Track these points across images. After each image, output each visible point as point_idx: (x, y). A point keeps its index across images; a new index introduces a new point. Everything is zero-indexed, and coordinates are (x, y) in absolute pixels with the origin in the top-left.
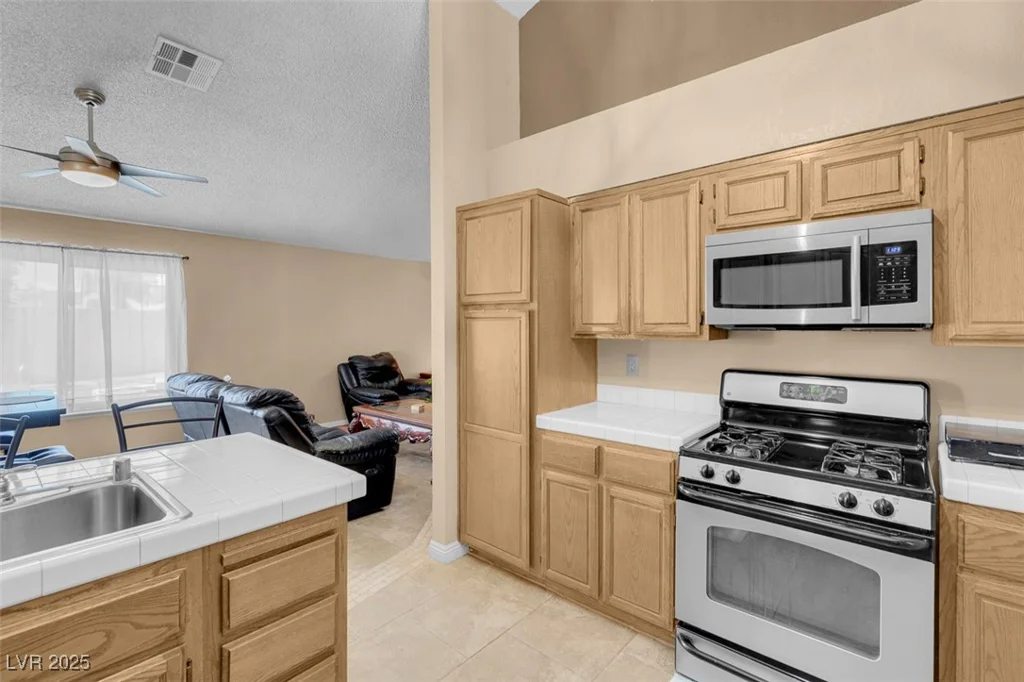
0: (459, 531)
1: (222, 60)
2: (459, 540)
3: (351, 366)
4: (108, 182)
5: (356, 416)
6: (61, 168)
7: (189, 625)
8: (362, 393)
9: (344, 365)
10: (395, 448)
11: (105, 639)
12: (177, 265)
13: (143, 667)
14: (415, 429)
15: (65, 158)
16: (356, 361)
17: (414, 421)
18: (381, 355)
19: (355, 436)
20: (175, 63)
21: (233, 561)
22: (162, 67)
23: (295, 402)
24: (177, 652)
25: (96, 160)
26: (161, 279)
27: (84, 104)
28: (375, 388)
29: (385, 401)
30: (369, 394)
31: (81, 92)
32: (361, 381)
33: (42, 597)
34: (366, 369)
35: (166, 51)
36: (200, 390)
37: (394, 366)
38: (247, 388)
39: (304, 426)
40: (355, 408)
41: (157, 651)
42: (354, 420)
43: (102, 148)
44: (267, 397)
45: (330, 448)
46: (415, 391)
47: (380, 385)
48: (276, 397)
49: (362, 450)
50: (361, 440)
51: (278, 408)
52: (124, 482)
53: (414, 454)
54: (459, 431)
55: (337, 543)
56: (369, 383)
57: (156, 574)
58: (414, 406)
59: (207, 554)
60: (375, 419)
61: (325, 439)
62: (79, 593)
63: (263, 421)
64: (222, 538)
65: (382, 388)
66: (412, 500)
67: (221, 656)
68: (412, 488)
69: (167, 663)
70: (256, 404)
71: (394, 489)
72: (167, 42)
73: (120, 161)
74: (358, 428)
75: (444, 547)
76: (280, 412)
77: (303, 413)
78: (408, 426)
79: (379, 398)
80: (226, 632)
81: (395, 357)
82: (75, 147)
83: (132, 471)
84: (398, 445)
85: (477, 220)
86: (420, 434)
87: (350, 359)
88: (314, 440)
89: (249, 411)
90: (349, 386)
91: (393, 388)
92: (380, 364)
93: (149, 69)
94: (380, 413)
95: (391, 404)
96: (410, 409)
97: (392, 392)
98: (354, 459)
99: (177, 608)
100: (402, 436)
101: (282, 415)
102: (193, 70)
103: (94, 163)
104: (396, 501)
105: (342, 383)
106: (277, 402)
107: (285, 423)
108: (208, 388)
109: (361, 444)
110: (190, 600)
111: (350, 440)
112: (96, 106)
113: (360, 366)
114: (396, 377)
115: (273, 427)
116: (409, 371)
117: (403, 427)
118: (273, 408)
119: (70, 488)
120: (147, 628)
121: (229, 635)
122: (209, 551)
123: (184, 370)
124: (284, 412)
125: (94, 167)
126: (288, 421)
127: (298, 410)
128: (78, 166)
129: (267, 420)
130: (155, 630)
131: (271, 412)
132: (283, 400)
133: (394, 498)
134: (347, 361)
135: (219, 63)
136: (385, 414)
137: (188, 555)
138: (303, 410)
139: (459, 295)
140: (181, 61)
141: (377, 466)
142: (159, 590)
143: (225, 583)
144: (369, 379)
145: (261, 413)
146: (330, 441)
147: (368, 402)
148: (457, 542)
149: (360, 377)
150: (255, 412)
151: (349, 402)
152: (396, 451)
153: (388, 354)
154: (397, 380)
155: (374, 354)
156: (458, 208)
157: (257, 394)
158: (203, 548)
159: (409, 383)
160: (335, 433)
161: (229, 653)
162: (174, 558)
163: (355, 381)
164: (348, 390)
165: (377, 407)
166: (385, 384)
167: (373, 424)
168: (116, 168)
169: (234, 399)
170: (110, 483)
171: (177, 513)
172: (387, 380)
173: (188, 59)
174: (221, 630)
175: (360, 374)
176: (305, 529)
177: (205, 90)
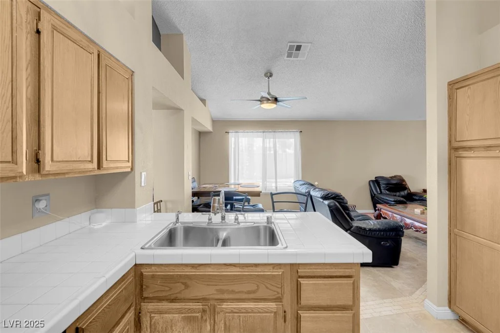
0: (450, 302)
1: (311, 43)
2: (450, 308)
3: (377, 182)
4: (273, 106)
5: (378, 210)
6: (261, 104)
7: (285, 295)
8: (383, 197)
9: (372, 181)
10: (401, 233)
11: (257, 288)
12: (298, 134)
13: (269, 305)
14: (417, 224)
15: (262, 100)
16: (379, 179)
17: (416, 219)
18: (395, 177)
19: (376, 222)
20: (294, 52)
21: (303, 274)
22: (290, 55)
23: (343, 199)
24: (280, 305)
25: (270, 98)
26: (292, 140)
27: (267, 79)
28: (391, 195)
29: (397, 204)
30: (387, 198)
31: (266, 75)
32: (383, 191)
33: (239, 264)
34: (385, 184)
35: (291, 48)
36: (303, 190)
37: (404, 183)
38: (322, 190)
39: (347, 212)
40: (378, 205)
41: (274, 300)
42: (377, 212)
43: (272, 94)
44: (330, 195)
45: (360, 226)
46: (419, 200)
47: (394, 194)
48: (333, 196)
49: (379, 230)
50: (379, 224)
51: (334, 201)
52: (270, 225)
53: (417, 238)
54: (450, 234)
55: (353, 283)
56: (388, 192)
57: (273, 268)
58: (417, 210)
59: (292, 267)
60: (390, 213)
61: (358, 220)
62: (250, 266)
63: (327, 206)
64: (298, 262)
65: (395, 196)
66: (414, 268)
67: (297, 315)
68: (413, 260)
69: (277, 308)
70: (325, 198)
71: (401, 257)
72: (291, 44)
73: (277, 97)
74: (379, 217)
75: (435, 307)
76: (335, 204)
77: (347, 205)
78: (411, 221)
79: (393, 201)
80: (299, 306)
81: (404, 178)
82: (264, 96)
83: (273, 221)
84: (404, 232)
85: (467, 88)
86: (421, 228)
87: (376, 178)
88: (352, 219)
89: (322, 200)
90: (375, 193)
91: (403, 197)
92: (394, 182)
93: (286, 58)
94: (393, 211)
95: (401, 206)
96: (414, 211)
97: (402, 199)
98: (375, 234)
99: (280, 287)
100: (408, 227)
101: (336, 205)
102: (300, 52)
103: (269, 100)
104: (402, 265)
105: (371, 191)
106: (333, 198)
107: (337, 209)
108: (307, 188)
109: (378, 227)
110: (285, 285)
111: (372, 223)
112: (270, 78)
113: (382, 182)
114: (406, 190)
115: (332, 210)
116: (414, 187)
117: (408, 221)
118: (332, 201)
119: (254, 223)
120: (270, 290)
121: (300, 307)
122: (293, 266)
123: (300, 179)
124: (337, 204)
125: (270, 101)
126: (339, 208)
127: (344, 203)
128: (265, 102)
129: (329, 206)
130: (272, 292)
131: (331, 203)
132: (337, 197)
133: (400, 262)
134: (374, 179)
135: (310, 44)
136: (396, 211)
137: (285, 265)
138: (347, 203)
139: (450, 142)
140: (296, 50)
141: (389, 241)
142: (274, 276)
143: (299, 283)
144: (387, 190)
145: (326, 202)
146: (360, 222)
147: (386, 203)
148: (447, 308)
149: (382, 188)
150: (324, 201)
151: (375, 201)
152: (402, 235)
153: (400, 176)
154: (406, 192)
155: (391, 176)
156: (448, 82)
157: (325, 193)
158: (291, 264)
159: (415, 194)
160: (365, 218)
161: (301, 316)
162: (280, 264)
163: (378, 190)
164: (375, 195)
165: (392, 207)
166: (398, 194)
167: (389, 216)
168: (276, 100)
169: (316, 194)
170: (266, 224)
171: (282, 245)
172: (399, 191)
173: (299, 48)
174: (297, 304)
175: (382, 186)
176: (336, 270)
177: (305, 59)
